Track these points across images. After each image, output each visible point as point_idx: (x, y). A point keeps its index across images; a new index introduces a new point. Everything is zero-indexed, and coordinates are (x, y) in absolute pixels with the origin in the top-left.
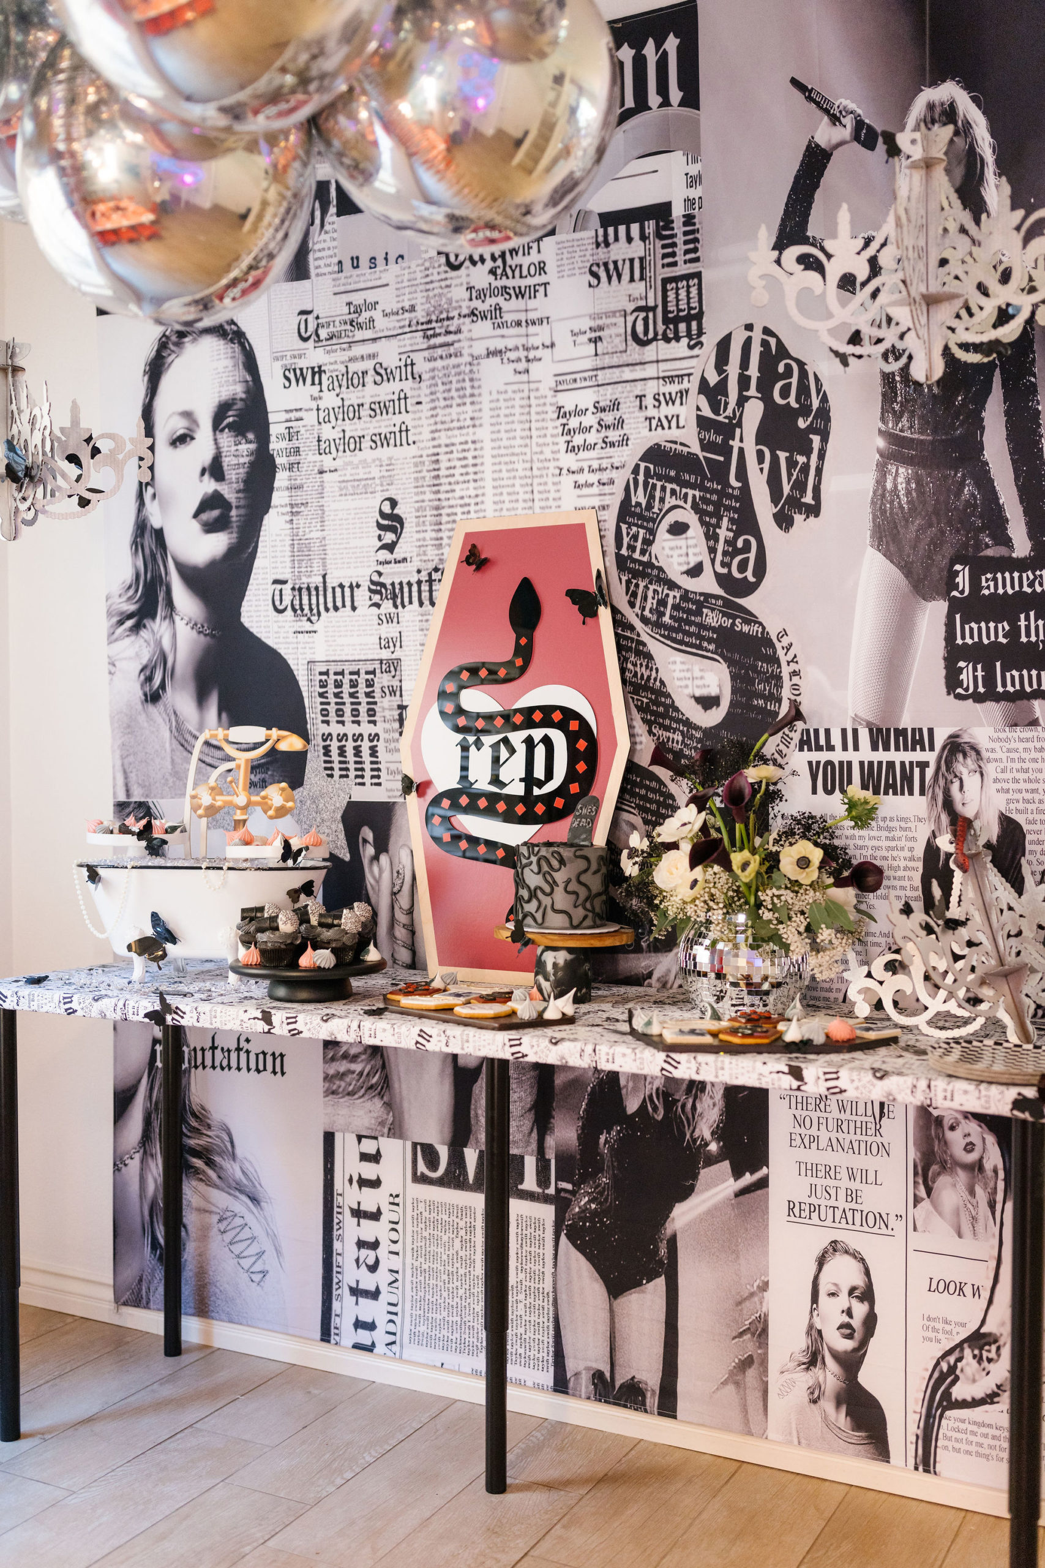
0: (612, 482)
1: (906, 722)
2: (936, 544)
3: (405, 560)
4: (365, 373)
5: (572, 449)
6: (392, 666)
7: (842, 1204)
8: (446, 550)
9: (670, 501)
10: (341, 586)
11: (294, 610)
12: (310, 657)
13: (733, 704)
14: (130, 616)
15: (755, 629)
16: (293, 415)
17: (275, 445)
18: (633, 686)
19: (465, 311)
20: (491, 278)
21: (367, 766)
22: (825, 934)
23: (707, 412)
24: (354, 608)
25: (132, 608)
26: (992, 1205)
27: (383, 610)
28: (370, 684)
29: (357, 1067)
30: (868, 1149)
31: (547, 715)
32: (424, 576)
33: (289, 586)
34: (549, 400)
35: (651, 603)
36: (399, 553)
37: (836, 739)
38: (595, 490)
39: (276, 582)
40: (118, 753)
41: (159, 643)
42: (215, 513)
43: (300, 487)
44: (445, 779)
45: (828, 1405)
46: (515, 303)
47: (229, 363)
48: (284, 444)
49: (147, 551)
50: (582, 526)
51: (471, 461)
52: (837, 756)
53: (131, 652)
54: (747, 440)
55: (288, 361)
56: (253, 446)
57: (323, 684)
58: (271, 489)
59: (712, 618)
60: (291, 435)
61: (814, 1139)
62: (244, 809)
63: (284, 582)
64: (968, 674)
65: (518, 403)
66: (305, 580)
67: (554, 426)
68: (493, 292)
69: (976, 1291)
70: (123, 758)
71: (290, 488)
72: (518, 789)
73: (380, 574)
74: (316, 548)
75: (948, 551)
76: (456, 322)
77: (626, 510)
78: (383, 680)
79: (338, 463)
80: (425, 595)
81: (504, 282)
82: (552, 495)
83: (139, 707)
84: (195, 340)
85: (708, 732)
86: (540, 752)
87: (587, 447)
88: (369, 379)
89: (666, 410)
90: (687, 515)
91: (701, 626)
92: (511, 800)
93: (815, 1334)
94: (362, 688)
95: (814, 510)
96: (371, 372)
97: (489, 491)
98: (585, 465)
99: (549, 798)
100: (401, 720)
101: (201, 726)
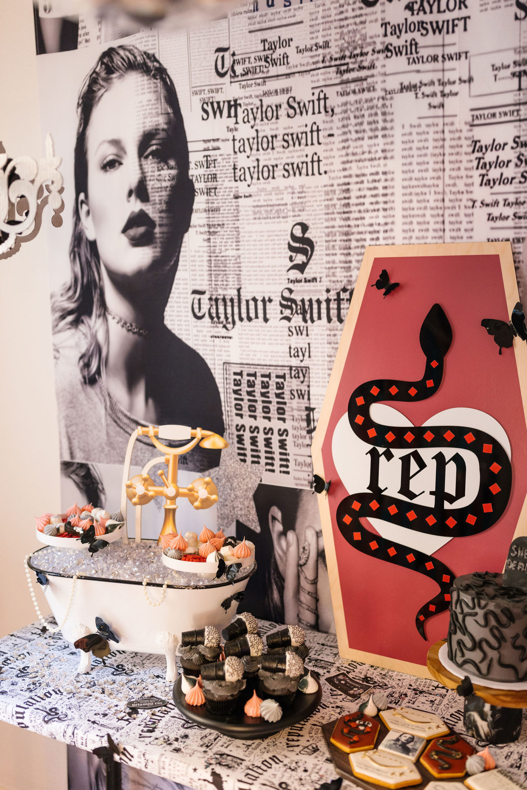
3: (314, 280)
4: (278, 106)
5: (487, 182)
6: (301, 373)
8: (354, 273)
10: (255, 300)
11: (212, 318)
12: (225, 359)
14: (70, 313)
16: (211, 145)
17: (194, 172)
19: (379, 47)
20: (408, 13)
21: (277, 456)
24: (266, 320)
25: (72, 306)
27: (293, 323)
28: (280, 386)
31: (459, 436)
32: (332, 295)
33: (206, 297)
34: (465, 134)
36: (309, 272)
38: (510, 223)
39: (195, 292)
40: (63, 423)
41: (94, 337)
42: (141, 230)
43: (217, 210)
44: (355, 484)
46: (432, 39)
47: (152, 97)
48: (202, 171)
49: (83, 259)
50: (495, 259)
51: (381, 191)
53: (72, 342)
55: (206, 96)
56: (174, 172)
57: (237, 383)
58: (190, 211)
60: (209, 163)
62: (173, 499)
63: (203, 293)
65: (431, 136)
66: (221, 292)
67: (468, 160)
68: (408, 27)
70: (67, 427)
71: (207, 211)
72: (429, 501)
73: (291, 291)
74: (231, 265)
76: (369, 57)
78: (292, 384)
79: (253, 189)
80: (333, 312)
81: (421, 17)
82: (464, 226)
83: (80, 387)
84: (121, 76)
86: (451, 469)
87: (503, 181)
88: (282, 112)
92: (422, 510)
94: (273, 390)
96: (285, 106)
97: (399, 220)
98: (501, 198)
99: (461, 513)
100: (308, 420)
101: (131, 407)
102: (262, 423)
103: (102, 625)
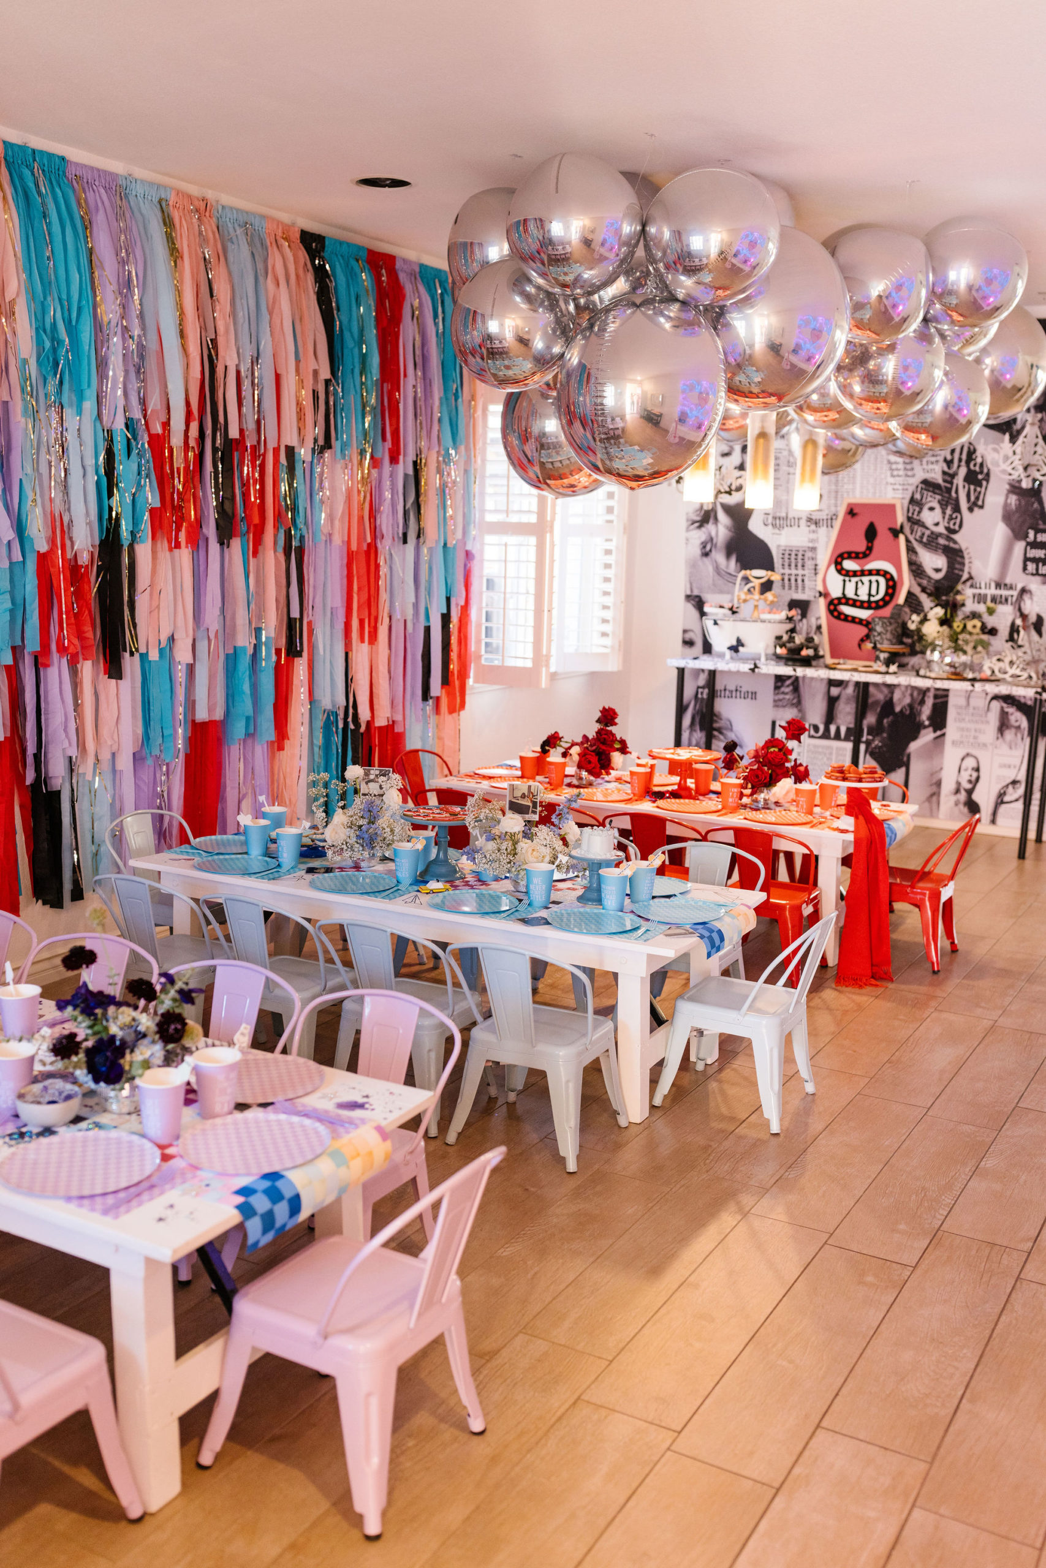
0: (907, 489)
1: (1008, 581)
2: (1024, 522)
3: (822, 510)
5: (893, 476)
6: (813, 549)
7: (972, 740)
8: (839, 508)
9: (929, 499)
10: (794, 518)
11: (772, 525)
12: (778, 544)
13: (947, 572)
14: (696, 522)
15: (956, 546)
18: (911, 563)
21: (800, 586)
22: (980, 648)
23: (946, 469)
24: (799, 527)
25: (698, 518)
26: (1022, 739)
27: (811, 528)
28: (803, 555)
29: (787, 697)
30: (982, 722)
31: (878, 572)
32: (829, 517)
33: (771, 516)
34: (885, 457)
35: (919, 534)
37: (983, 586)
39: (765, 514)
40: (688, 575)
41: (710, 533)
44: (836, 593)
45: (961, 806)
50: (895, 504)
52: (983, 591)
53: (697, 536)
54: (959, 480)
57: (783, 554)
59: (942, 541)
61: (964, 719)
62: (757, 601)
63: (769, 514)
64: (1031, 567)
66: (778, 514)
67: (886, 467)
69: (1015, 767)
70: (690, 576)
72: (865, 598)
73: (811, 515)
75: (1027, 525)
77: (912, 501)
78: (809, 554)
80: (829, 524)
82: (884, 492)
83: (699, 558)
85: (937, 581)
86: (874, 585)
87: (898, 476)
89: (931, 467)
90: (935, 504)
91: (938, 544)
92: (862, 602)
93: (959, 784)
94: (800, 557)
95: (982, 507)
97: (858, 488)
98: (897, 482)
99: (877, 602)
100: (815, 569)
101: (727, 567)
102: (794, 572)
103: (739, 641)
